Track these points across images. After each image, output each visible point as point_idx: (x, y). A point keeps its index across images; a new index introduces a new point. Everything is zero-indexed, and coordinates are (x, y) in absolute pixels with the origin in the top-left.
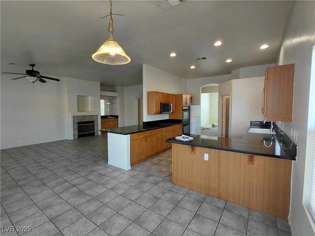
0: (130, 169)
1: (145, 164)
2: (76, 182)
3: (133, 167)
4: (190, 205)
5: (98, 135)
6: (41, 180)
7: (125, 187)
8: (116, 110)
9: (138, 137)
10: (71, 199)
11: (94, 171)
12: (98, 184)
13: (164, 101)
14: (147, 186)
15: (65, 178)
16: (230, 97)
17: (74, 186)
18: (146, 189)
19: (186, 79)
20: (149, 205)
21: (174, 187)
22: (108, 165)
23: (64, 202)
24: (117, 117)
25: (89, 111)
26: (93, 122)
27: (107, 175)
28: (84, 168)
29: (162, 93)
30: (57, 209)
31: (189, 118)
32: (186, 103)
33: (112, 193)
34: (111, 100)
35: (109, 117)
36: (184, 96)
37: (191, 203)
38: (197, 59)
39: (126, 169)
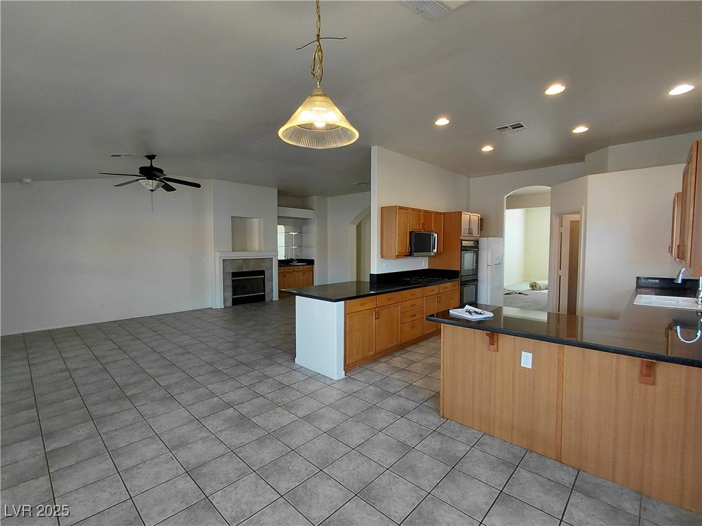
0: (344, 377)
1: (377, 367)
2: (233, 396)
3: (349, 374)
4: (486, 470)
5: (272, 301)
6: (166, 388)
7: (335, 415)
8: (309, 247)
9: (361, 308)
10: (224, 432)
11: (268, 377)
12: (277, 405)
13: (418, 228)
14: (382, 418)
15: (210, 387)
16: (581, 218)
17: (229, 405)
18: (380, 425)
19: (470, 178)
20: (389, 461)
21: (446, 426)
22: (296, 367)
23: (211, 437)
24: (311, 262)
25: (255, 249)
26: (262, 273)
27: (295, 386)
28: (248, 368)
29: (413, 209)
30: (198, 451)
31: (477, 267)
32: (470, 232)
33: (307, 427)
34: (299, 225)
35: (294, 263)
36: (465, 217)
37: (488, 466)
38: (498, 129)
39: (335, 378)
